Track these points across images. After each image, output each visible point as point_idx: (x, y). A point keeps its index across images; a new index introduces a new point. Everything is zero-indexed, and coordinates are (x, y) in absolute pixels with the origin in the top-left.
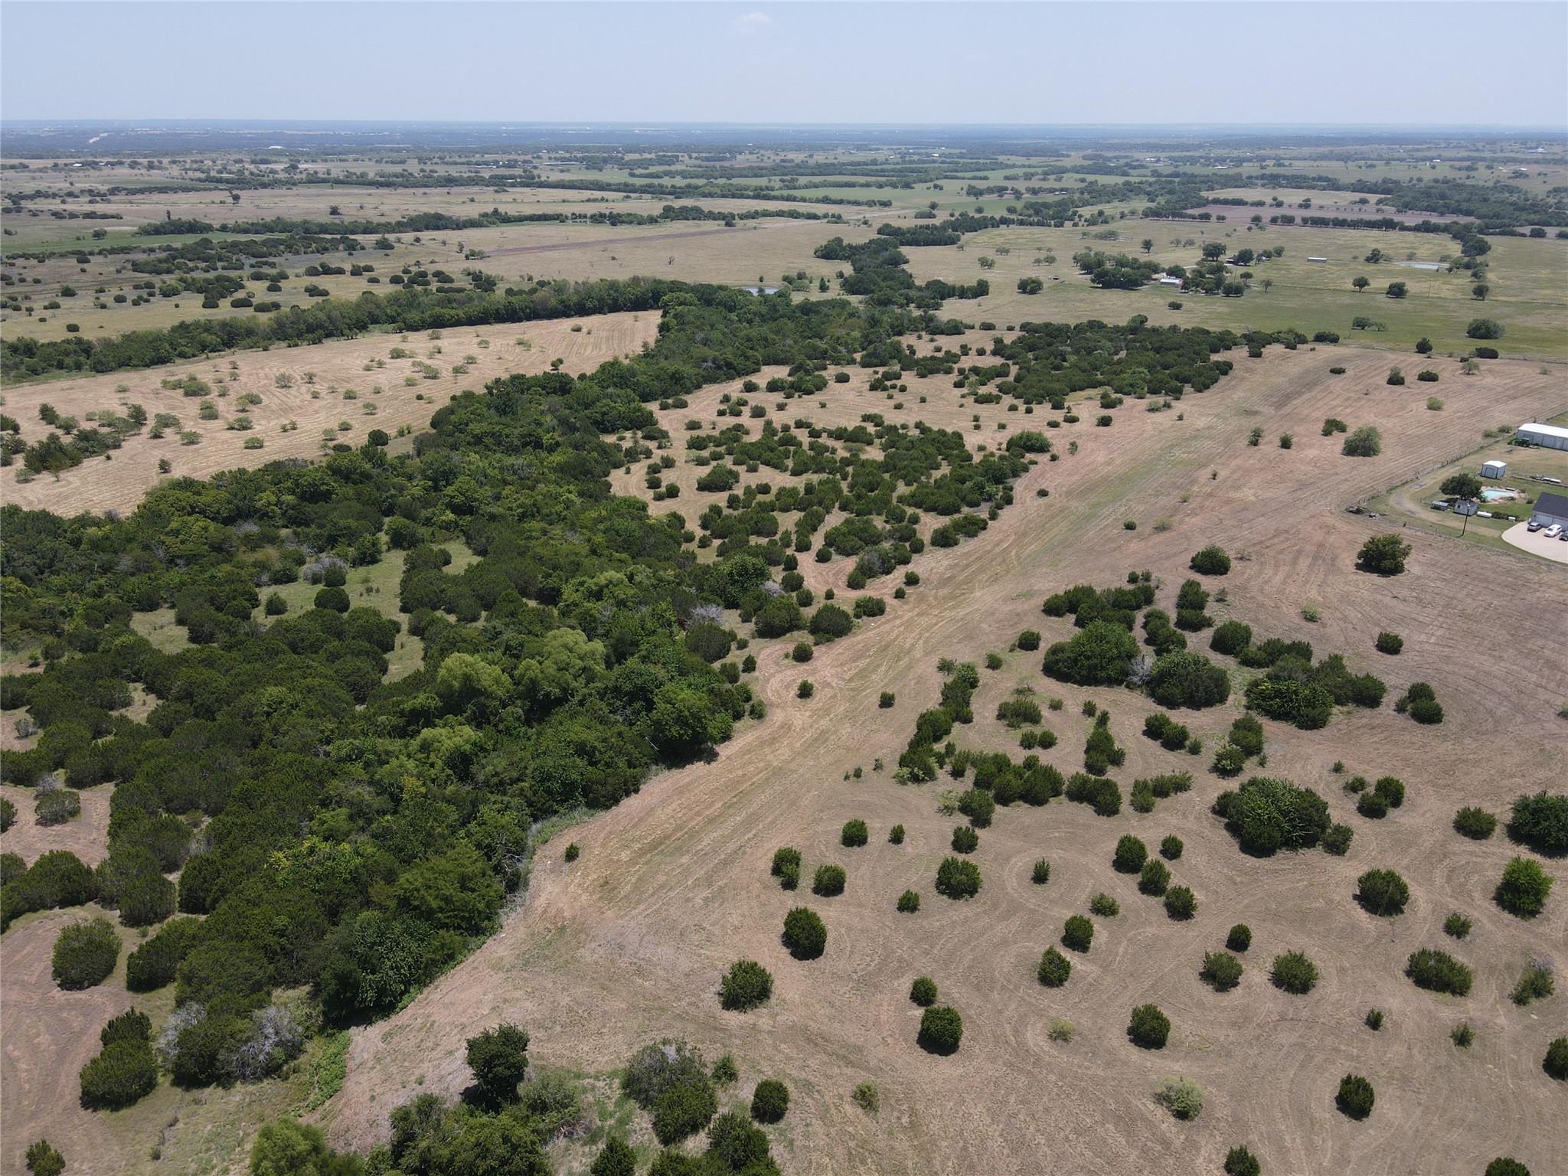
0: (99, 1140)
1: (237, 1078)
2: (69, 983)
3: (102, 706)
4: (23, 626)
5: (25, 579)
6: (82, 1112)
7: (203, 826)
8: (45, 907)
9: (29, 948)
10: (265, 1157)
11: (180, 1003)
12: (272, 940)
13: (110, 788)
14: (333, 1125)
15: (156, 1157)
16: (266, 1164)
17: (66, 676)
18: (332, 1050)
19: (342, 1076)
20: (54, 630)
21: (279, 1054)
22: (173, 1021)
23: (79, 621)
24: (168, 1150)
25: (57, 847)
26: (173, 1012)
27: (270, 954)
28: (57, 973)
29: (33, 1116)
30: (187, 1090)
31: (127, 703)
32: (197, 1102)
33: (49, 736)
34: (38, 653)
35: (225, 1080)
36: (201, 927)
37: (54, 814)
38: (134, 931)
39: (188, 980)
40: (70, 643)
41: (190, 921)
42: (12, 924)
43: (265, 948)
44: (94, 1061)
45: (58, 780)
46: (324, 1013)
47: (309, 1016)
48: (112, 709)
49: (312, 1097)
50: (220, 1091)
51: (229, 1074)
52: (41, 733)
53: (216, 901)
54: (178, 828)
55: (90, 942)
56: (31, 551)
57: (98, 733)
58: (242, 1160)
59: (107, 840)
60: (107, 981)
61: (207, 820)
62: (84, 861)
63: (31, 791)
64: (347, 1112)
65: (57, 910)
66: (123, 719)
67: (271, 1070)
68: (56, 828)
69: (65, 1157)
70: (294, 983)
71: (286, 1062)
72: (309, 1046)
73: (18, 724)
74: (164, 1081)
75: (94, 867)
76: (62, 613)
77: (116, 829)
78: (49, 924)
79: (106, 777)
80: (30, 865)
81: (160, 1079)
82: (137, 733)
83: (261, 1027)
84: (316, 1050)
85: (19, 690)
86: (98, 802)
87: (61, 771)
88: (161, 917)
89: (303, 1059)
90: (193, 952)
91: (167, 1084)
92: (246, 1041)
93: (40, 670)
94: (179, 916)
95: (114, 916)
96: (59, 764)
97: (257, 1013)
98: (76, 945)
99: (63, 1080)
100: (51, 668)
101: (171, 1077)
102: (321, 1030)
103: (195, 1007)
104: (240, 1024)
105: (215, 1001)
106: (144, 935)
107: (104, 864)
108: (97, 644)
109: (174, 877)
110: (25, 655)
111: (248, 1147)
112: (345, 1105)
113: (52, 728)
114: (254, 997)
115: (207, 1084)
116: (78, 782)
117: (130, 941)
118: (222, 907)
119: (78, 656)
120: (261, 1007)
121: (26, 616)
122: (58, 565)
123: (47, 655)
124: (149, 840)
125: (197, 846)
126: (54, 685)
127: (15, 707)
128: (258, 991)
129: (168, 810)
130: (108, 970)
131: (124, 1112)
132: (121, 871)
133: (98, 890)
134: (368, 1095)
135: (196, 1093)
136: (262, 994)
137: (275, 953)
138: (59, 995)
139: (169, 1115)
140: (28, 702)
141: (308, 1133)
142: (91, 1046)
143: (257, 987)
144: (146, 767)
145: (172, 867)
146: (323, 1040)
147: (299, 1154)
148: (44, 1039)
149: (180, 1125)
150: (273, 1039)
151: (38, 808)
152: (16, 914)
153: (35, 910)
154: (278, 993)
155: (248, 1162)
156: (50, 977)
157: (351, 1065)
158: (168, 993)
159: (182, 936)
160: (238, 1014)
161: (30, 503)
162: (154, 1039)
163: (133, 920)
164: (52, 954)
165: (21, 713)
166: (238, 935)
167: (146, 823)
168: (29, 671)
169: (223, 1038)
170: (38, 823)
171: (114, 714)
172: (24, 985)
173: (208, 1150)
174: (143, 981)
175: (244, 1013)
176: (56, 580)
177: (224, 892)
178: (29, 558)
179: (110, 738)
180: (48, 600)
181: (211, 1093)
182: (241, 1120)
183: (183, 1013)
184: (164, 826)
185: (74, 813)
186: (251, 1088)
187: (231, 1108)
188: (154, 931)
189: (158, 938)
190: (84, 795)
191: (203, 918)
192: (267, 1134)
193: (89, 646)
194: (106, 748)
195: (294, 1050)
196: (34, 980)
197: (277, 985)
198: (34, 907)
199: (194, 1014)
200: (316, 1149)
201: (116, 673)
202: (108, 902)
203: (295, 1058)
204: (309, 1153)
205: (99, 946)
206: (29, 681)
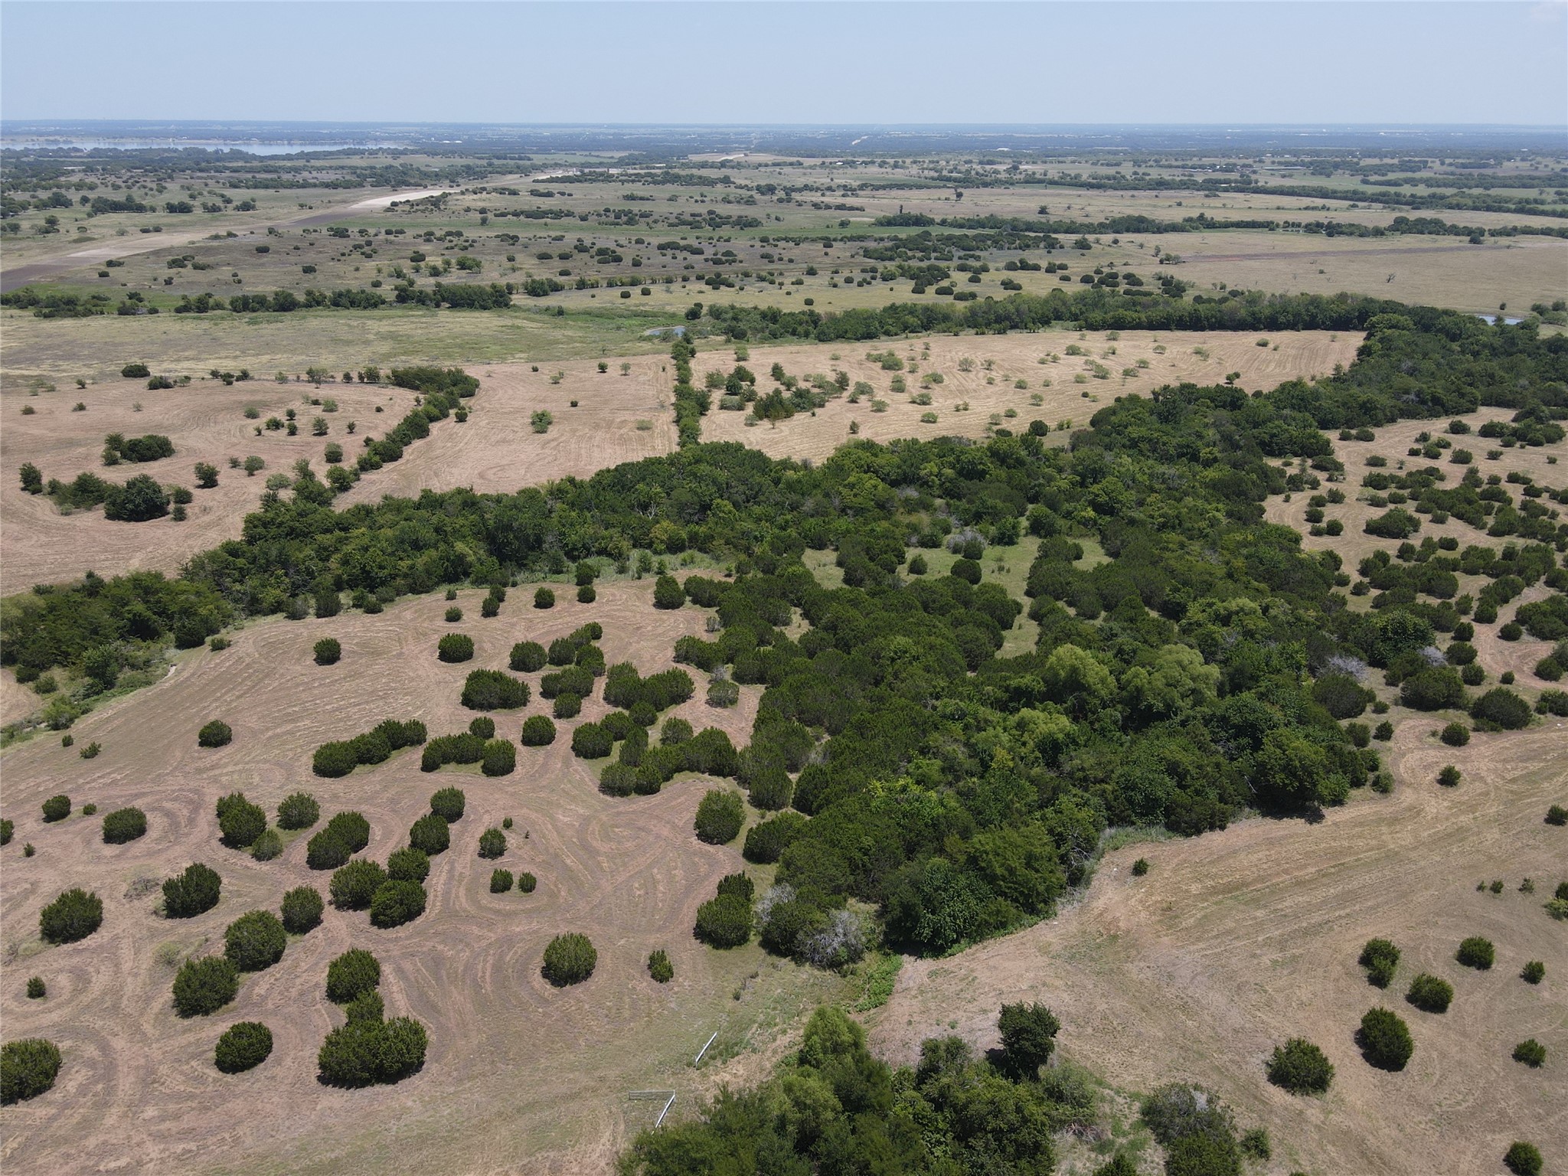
0: (700, 967)
1: (807, 960)
2: (705, 836)
3: (769, 621)
4: (727, 543)
5: (736, 505)
6: (693, 940)
7: (823, 741)
8: (699, 770)
9: (682, 799)
10: (816, 1033)
11: (778, 881)
12: (858, 855)
13: (760, 689)
14: (873, 1031)
15: (737, 998)
16: (815, 1038)
17: (748, 590)
18: (885, 967)
19: (889, 993)
20: (748, 550)
21: (843, 953)
22: (770, 893)
23: (766, 546)
24: (746, 996)
25: (716, 726)
26: (772, 886)
27: (854, 867)
28: (698, 825)
29: (659, 930)
30: (769, 954)
31: (787, 623)
32: (774, 966)
33: (728, 634)
34: (733, 566)
35: (799, 957)
36: (805, 824)
37: (721, 700)
38: (756, 811)
39: (788, 865)
40: (756, 563)
41: (798, 817)
42: (676, 775)
43: (850, 859)
44: (709, 903)
45: (727, 672)
46: (885, 933)
47: (873, 931)
48: (775, 625)
49: (861, 1001)
50: (793, 964)
51: (802, 954)
52: (723, 631)
53: (820, 807)
54: (804, 736)
55: (725, 808)
56: (744, 482)
57: (762, 642)
58: (798, 1029)
59: (752, 731)
60: (730, 844)
61: (827, 737)
62: (732, 742)
63: (708, 676)
64: (887, 1026)
65: (706, 775)
66: (782, 634)
67: (834, 964)
68: (719, 710)
69: (675, 971)
70: (866, 899)
71: (847, 962)
72: (867, 956)
73: (709, 619)
74: (754, 939)
75: (739, 749)
76: (756, 538)
77: (760, 723)
78: (700, 785)
79: (761, 680)
80: (695, 734)
81: (752, 937)
82: (789, 648)
83: (834, 925)
84: (872, 962)
85: (714, 592)
86: (751, 697)
87: (730, 665)
88: (778, 807)
89: (860, 965)
90: (796, 843)
91: (756, 943)
92: (821, 931)
93: (731, 580)
94: (790, 810)
95: (745, 793)
96: (730, 660)
97: (833, 911)
98: (715, 807)
99: (685, 910)
100: (739, 580)
101: (760, 938)
102: (880, 947)
103: (789, 889)
104: (818, 915)
105: (804, 889)
106: (763, 817)
107: (746, 748)
108: (775, 568)
109: (793, 777)
110: (724, 565)
111: (805, 1020)
112: (887, 1019)
113: (731, 629)
114: (834, 897)
115: (784, 956)
116: (740, 678)
117: (752, 818)
118: (825, 813)
119: (760, 575)
120: (837, 908)
121: (731, 534)
122: (762, 498)
123: (738, 569)
124: (782, 740)
125: (815, 756)
126: (739, 595)
127: (709, 606)
128: (839, 893)
129: (799, 720)
130: (732, 836)
131: (721, 952)
132: (757, 759)
133: (738, 768)
134: (906, 1019)
135: (775, 959)
136: (840, 898)
137: (857, 867)
138: (694, 840)
139: (752, 968)
140: (719, 604)
141: (852, 1029)
142: (708, 891)
143: (837, 890)
144: (790, 679)
145: (794, 768)
146: (880, 956)
147: (843, 1042)
148: (679, 873)
149: (759, 980)
150: (841, 938)
151: (710, 690)
152: (679, 769)
153: (692, 771)
154: (852, 901)
155: (802, 1032)
156: (692, 826)
157: (898, 986)
158: (771, 870)
159: (790, 826)
160: (819, 906)
161: (751, 444)
162: (754, 902)
163: (758, 802)
164: (697, 809)
165: (712, 612)
166: (832, 841)
167: (782, 725)
168: (724, 579)
169: (804, 922)
170: (707, 702)
171: (776, 629)
172: (674, 826)
173: (774, 1009)
174: (756, 854)
175: (823, 908)
176: (757, 510)
177: (828, 802)
178: (742, 488)
179: (770, 648)
180: (748, 525)
181: (785, 963)
182: (803, 995)
183: (779, 890)
184: (795, 732)
185: (733, 702)
186: (816, 972)
187: (798, 982)
188: (771, 815)
189: (773, 822)
190: (743, 689)
191: (808, 818)
192: (821, 1014)
193: (769, 569)
194: (766, 656)
195: (855, 955)
196: (681, 824)
197: (853, 895)
198: (694, 767)
199: (786, 894)
200: (856, 1045)
201: (784, 595)
202: (743, 781)
203: (854, 962)
204: (850, 1045)
205: (730, 814)
206: (723, 587)
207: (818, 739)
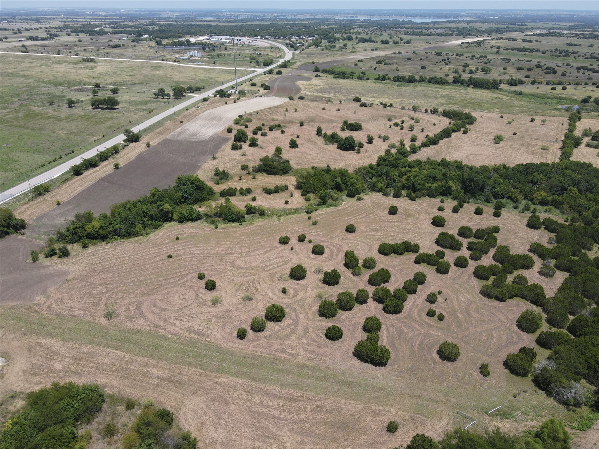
0: (502, 377)
1: (553, 396)
2: (520, 327)
3: (580, 246)
4: (570, 207)
5: (580, 191)
6: (502, 366)
7: (592, 307)
8: (526, 299)
9: (515, 308)
10: (547, 428)
11: (549, 358)
12: (593, 363)
13: (567, 275)
14: (575, 439)
15: (515, 397)
16: (546, 430)
17: (575, 230)
18: (591, 416)
19: (589, 428)
20: (580, 213)
21: (572, 401)
22: (543, 361)
24: (519, 398)
25: (540, 284)
26: (545, 359)
27: (589, 367)
28: (518, 321)
29: (489, 356)
30: (535, 386)
32: (536, 392)
33: (558, 247)
34: (570, 218)
35: (549, 394)
36: (571, 340)
37: (545, 273)
38: (548, 325)
39: (556, 353)
40: (582, 219)
41: (568, 335)
42: (514, 298)
43: (589, 363)
44: (514, 354)
45: (552, 263)
46: (596, 401)
47: (590, 398)
48: (583, 249)
49: (574, 424)
50: (545, 395)
51: (551, 393)
52: (556, 245)
53: (581, 335)
54: (582, 302)
55: (533, 319)
57: (574, 255)
58: (540, 422)
59: (557, 291)
60: (530, 334)
62: (545, 293)
63: (542, 262)
64: (583, 440)
65: (529, 302)
67: (566, 403)
68: (543, 277)
69: (490, 374)
70: (592, 383)
71: (572, 405)
72: (583, 407)
73: (550, 238)
74: (530, 377)
75: (547, 297)
77: (561, 289)
78: (524, 305)
79: (568, 271)
80: (529, 284)
81: (529, 376)
83: (571, 388)
84: (585, 411)
85: (557, 227)
86: (561, 277)
87: (555, 260)
88: (559, 327)
89: (578, 409)
90: (563, 346)
91: (530, 379)
92: (564, 388)
93: (567, 224)
94: (565, 331)
95: (545, 316)
96: (555, 258)
97: (572, 382)
98: (529, 317)
99: (502, 352)
100: (571, 225)
101: (533, 378)
102: (591, 406)
103: (553, 363)
104: (564, 380)
105: (561, 366)
106: (550, 329)
107: (551, 298)
109: (571, 317)
110: (565, 217)
111: (544, 420)
112: (584, 437)
113: (560, 245)
114: (575, 376)
115: (543, 390)
116: (558, 267)
117: (545, 327)
118: (582, 339)
119: (583, 225)
120: (575, 381)
121: (573, 203)
123: (572, 220)
124: (570, 300)
125: (585, 312)
126: (569, 231)
127: (552, 232)
128: (578, 375)
129: (582, 294)
130: (533, 331)
131: (513, 376)
132: (555, 304)
133: (544, 305)
134: (594, 442)
135: (537, 389)
136: (578, 377)
137: (591, 367)
138: (515, 327)
139: (526, 388)
140: (557, 233)
141: (565, 434)
142: (515, 349)
144: (583, 275)
145: (572, 314)
146: (589, 410)
147: (559, 437)
148: (504, 337)
149: (527, 394)
150: (573, 394)
151: (541, 268)
152: (517, 296)
153: (523, 298)
154: (583, 381)
155: (540, 424)
156: (516, 321)
157: (594, 426)
158: (547, 352)
159: (562, 338)
160: (566, 377)
162: (535, 362)
163: (549, 321)
164: (520, 315)
165: (553, 235)
166: (582, 352)
167: (572, 294)
168: (563, 222)
169: (557, 380)
170: (538, 273)
171: (583, 251)
172: (507, 318)
173: (530, 409)
174: (542, 342)
175: (568, 378)
177: (585, 334)
178: (585, 184)
179: (577, 258)
181: (542, 393)
182: (546, 410)
183: (548, 362)
184: (578, 298)
185: (551, 276)
186: (555, 403)
187: (546, 403)
188: (554, 330)
189: (554, 333)
190: (558, 272)
191: (573, 337)
192: (552, 421)
194: (574, 261)
195: (577, 404)
196: (511, 318)
197: (585, 378)
199: (551, 365)
200: (565, 441)
202: (545, 310)
203: (576, 407)
204: (562, 440)
205: (535, 322)
206: (562, 226)
207: (589, 305)
